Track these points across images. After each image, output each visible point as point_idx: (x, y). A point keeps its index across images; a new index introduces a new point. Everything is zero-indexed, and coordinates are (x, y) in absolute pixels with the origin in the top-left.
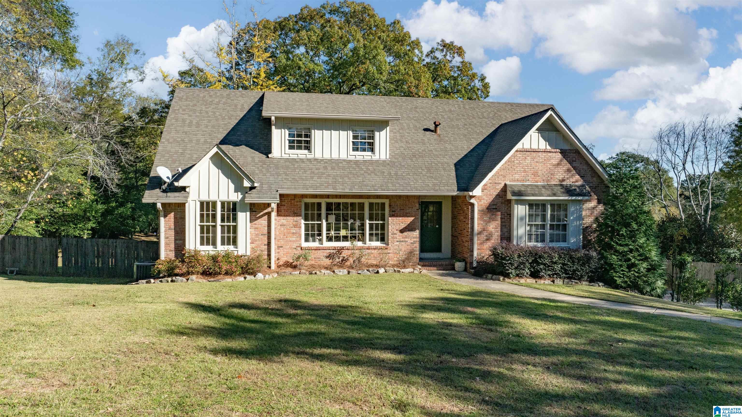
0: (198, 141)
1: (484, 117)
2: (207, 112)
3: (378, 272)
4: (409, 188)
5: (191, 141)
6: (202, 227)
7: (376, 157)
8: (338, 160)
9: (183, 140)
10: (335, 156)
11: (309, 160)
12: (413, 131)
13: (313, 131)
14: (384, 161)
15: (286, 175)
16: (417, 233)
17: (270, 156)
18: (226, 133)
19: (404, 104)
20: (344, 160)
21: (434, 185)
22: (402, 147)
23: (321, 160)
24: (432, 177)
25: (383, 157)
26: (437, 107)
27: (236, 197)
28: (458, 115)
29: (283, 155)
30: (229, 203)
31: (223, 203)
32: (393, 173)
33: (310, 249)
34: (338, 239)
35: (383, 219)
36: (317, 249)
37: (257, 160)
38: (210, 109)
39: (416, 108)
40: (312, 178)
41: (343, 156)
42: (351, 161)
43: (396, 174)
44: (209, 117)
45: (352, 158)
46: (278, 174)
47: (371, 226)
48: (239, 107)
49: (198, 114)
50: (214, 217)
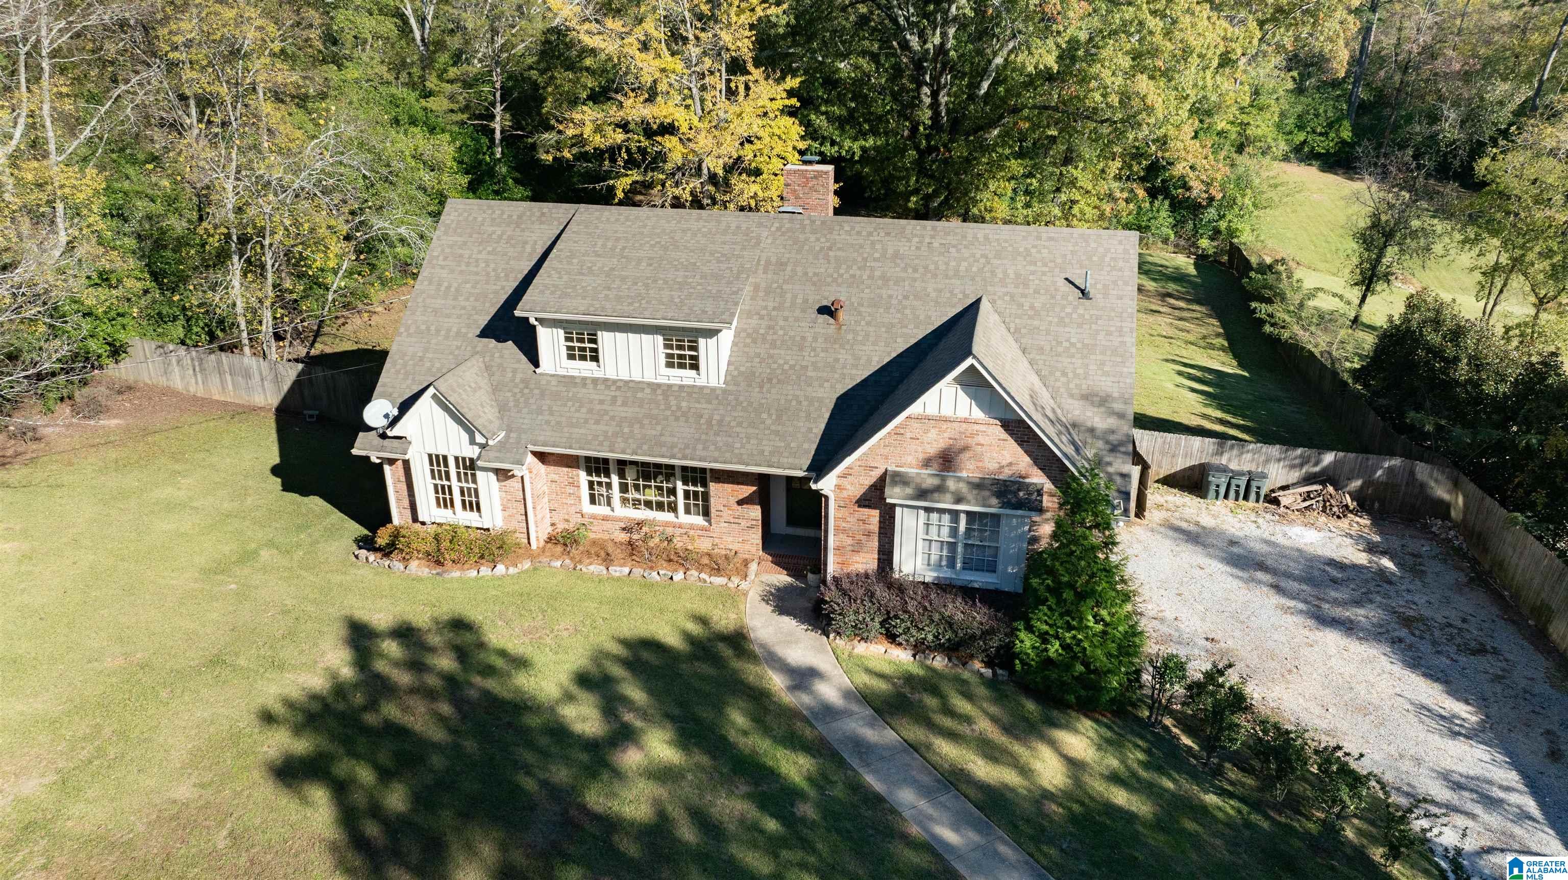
0: (449, 330)
1: (957, 274)
2: (477, 260)
3: (671, 578)
4: (728, 455)
5: (438, 331)
6: (436, 486)
7: (701, 381)
8: (640, 382)
9: (428, 329)
10: (637, 376)
11: (595, 381)
12: (797, 313)
13: (599, 333)
14: (713, 390)
15: (551, 413)
16: (755, 512)
17: (538, 370)
18: (493, 311)
19: (812, 239)
20: (649, 384)
21: (772, 453)
22: (758, 355)
23: (615, 382)
24: (777, 433)
25: (713, 383)
26: (873, 243)
27: (472, 452)
28: (905, 270)
29: (558, 368)
30: (464, 459)
31: (457, 459)
32: (717, 417)
33: (594, 517)
34: (636, 503)
35: (704, 485)
36: (605, 519)
37: (519, 376)
38: (483, 256)
39: (830, 249)
40: (586, 421)
41: (649, 377)
42: (659, 385)
43: (720, 422)
44: (477, 274)
45: (664, 380)
46: (540, 411)
47: (687, 494)
48: (528, 249)
49: (463, 267)
50: (447, 474)
